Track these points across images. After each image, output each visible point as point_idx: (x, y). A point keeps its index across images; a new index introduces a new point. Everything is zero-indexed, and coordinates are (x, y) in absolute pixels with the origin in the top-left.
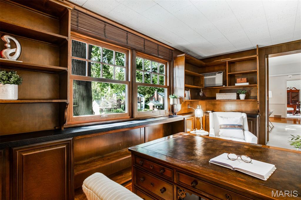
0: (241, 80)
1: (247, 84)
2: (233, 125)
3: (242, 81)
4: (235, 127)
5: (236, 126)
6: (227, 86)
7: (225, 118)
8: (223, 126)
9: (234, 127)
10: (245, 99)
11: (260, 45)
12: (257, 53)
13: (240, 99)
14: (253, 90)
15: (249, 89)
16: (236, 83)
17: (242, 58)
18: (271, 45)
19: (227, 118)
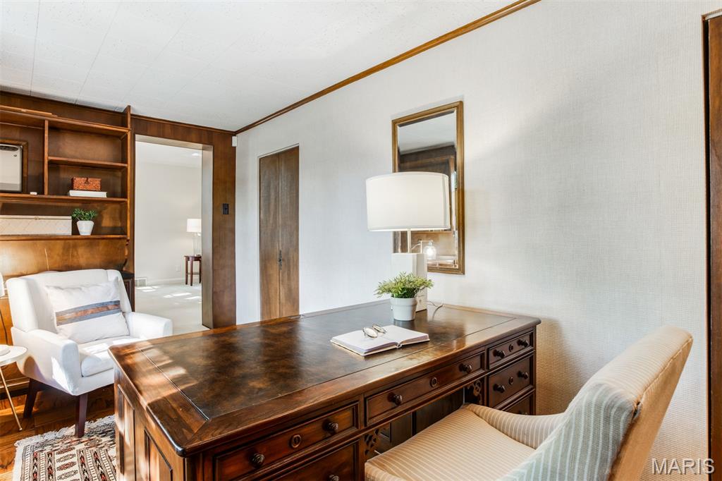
0: (87, 182)
1: (103, 195)
2: (103, 304)
3: (88, 187)
4: (108, 309)
5: (110, 307)
6: (46, 195)
7: (74, 289)
8: (68, 316)
9: (105, 309)
10: (92, 234)
11: (134, 109)
12: (129, 126)
13: (79, 234)
14: (106, 211)
15: (99, 208)
16: (72, 189)
17: (92, 125)
18: (148, 116)
19: (81, 289)
